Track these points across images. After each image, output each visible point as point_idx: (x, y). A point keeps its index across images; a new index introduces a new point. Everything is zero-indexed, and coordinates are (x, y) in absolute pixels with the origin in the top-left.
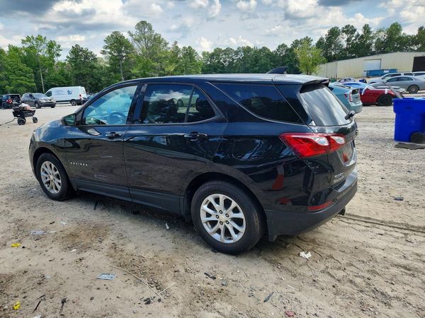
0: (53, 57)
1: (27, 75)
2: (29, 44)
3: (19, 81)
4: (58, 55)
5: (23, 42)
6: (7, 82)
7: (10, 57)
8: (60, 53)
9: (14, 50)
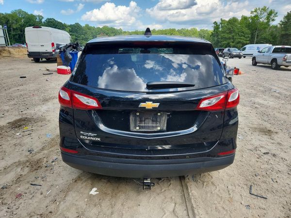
0: (269, 22)
1: (246, 36)
2: (255, 13)
3: (239, 40)
4: (273, 20)
5: (252, 12)
6: (232, 40)
7: (240, 23)
8: (276, 18)
9: (245, 18)
